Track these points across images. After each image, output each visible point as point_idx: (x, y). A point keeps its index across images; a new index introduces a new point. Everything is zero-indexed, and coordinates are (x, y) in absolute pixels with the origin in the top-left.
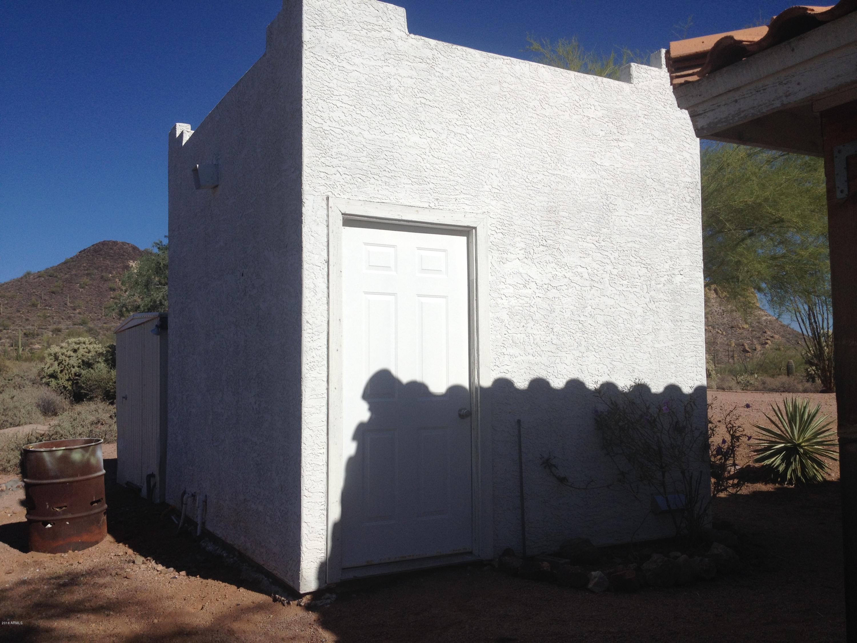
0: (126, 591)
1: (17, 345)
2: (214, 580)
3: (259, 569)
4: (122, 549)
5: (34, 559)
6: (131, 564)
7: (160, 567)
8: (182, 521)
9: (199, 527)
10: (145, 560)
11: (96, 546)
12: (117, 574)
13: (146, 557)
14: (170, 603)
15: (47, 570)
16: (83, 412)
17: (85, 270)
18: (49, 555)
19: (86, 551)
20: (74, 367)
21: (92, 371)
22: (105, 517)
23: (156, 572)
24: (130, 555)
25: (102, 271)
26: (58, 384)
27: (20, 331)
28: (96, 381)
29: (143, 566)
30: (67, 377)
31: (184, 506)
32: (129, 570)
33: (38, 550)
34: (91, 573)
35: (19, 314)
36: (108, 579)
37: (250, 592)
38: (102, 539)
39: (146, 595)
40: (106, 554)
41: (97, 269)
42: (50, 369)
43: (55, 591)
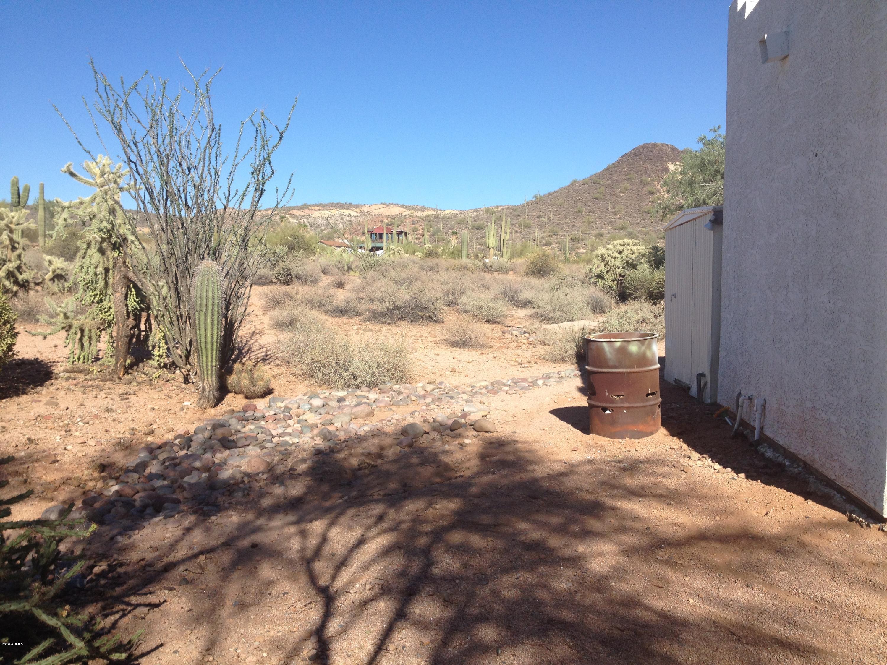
0: (684, 484)
1: (565, 249)
2: (778, 487)
3: (830, 483)
4: (676, 442)
5: (595, 441)
6: (687, 459)
7: (717, 466)
8: (737, 424)
9: (757, 432)
10: (700, 457)
11: (651, 436)
12: (673, 466)
13: (701, 455)
14: (732, 503)
15: (607, 453)
16: (629, 310)
17: (625, 175)
18: (608, 439)
19: (642, 440)
20: (619, 268)
21: (636, 271)
22: (660, 410)
23: (713, 471)
24: (685, 450)
25: (642, 174)
26: (604, 284)
27: (568, 237)
28: (640, 281)
29: (699, 463)
30: (613, 278)
31: (740, 408)
32: (685, 464)
33: (598, 434)
34: (648, 461)
35: (566, 221)
36: (666, 469)
37: (820, 506)
38: (656, 431)
39: (705, 491)
40: (662, 446)
41: (637, 173)
42: (598, 270)
43: (616, 473)
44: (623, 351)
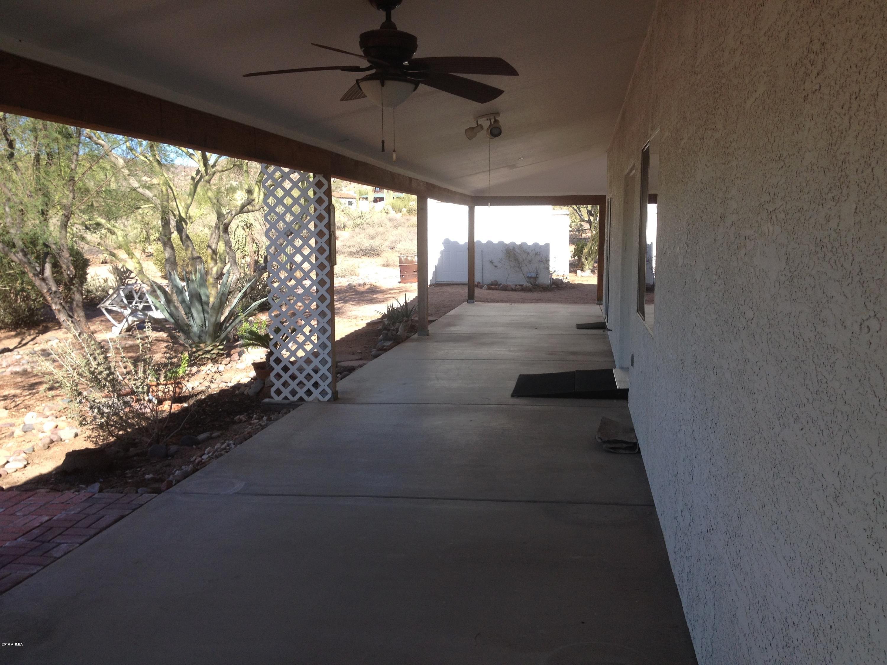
44: (406, 259)
